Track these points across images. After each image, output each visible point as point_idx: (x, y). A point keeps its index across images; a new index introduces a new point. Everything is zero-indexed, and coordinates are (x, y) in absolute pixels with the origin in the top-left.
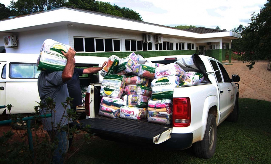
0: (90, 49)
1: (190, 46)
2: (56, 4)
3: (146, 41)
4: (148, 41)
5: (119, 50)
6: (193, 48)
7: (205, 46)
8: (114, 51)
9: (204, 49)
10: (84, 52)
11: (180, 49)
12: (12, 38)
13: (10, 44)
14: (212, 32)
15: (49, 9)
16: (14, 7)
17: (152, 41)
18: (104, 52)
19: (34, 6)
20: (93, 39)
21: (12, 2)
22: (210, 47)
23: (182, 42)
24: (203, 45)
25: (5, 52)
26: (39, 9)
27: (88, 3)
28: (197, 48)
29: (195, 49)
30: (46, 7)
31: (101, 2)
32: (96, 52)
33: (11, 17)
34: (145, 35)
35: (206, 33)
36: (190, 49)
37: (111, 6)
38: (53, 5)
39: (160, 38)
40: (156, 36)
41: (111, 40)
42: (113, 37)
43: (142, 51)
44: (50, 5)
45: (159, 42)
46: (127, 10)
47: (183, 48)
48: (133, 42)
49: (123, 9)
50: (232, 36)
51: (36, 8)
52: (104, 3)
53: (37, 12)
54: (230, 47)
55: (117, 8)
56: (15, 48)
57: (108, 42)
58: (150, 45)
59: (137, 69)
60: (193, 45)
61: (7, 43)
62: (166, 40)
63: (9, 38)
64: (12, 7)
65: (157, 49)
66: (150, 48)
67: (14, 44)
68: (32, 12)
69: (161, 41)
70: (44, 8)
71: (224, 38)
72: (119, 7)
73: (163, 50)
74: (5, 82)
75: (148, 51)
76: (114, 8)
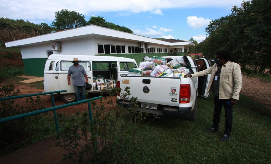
0: (107, 52)
1: (165, 50)
2: (81, 24)
3: (140, 47)
4: (142, 47)
5: (125, 53)
6: (167, 52)
7: (173, 51)
8: (121, 53)
9: (173, 52)
10: (104, 54)
11: (159, 52)
12: (58, 45)
13: (56, 49)
14: (178, 42)
15: (76, 27)
16: (55, 26)
17: (144, 47)
18: (116, 53)
19: (67, 25)
20: (109, 46)
21: (53, 22)
22: (176, 51)
23: (160, 47)
24: (172, 50)
25: (53, 54)
26: (70, 27)
27: (101, 23)
28: (169, 51)
29: (168, 52)
30: (74, 25)
31: (109, 23)
32: (111, 53)
33: (52, 32)
34: (140, 43)
35: (175, 42)
36: (165, 52)
37: (115, 25)
38: (79, 24)
39: (149, 45)
40: (146, 44)
41: (120, 46)
42: (121, 44)
43: (138, 53)
44: (77, 24)
45: (148, 48)
46: (125, 28)
47: (161, 52)
48: (133, 48)
49: (122, 27)
50: (190, 45)
51: (68, 26)
52: (110, 23)
53: (69, 29)
54: (188, 51)
55: (118, 26)
56: (59, 51)
57: (118, 47)
58: (143, 49)
59: (152, 65)
60: (167, 49)
61: (54, 48)
62: (152, 47)
63: (55, 44)
64: (53, 25)
65: (146, 52)
66: (143, 52)
67: (59, 49)
68: (66, 28)
69: (149, 47)
70: (73, 26)
71: (185, 46)
72: (120, 26)
73: (150, 53)
74: (59, 74)
75: (141, 53)
76: (117, 27)
